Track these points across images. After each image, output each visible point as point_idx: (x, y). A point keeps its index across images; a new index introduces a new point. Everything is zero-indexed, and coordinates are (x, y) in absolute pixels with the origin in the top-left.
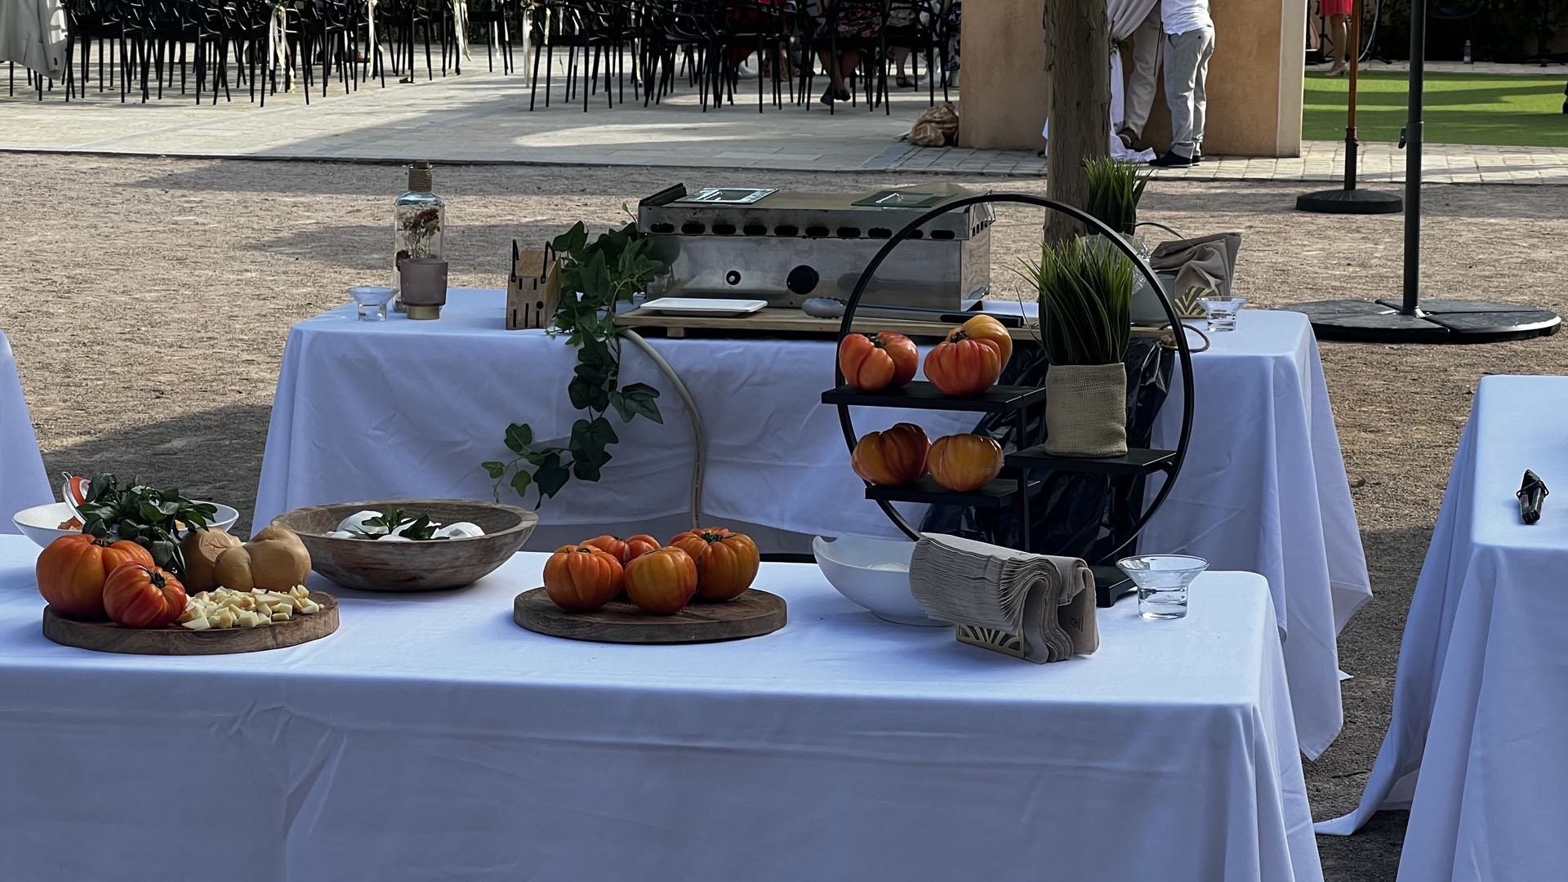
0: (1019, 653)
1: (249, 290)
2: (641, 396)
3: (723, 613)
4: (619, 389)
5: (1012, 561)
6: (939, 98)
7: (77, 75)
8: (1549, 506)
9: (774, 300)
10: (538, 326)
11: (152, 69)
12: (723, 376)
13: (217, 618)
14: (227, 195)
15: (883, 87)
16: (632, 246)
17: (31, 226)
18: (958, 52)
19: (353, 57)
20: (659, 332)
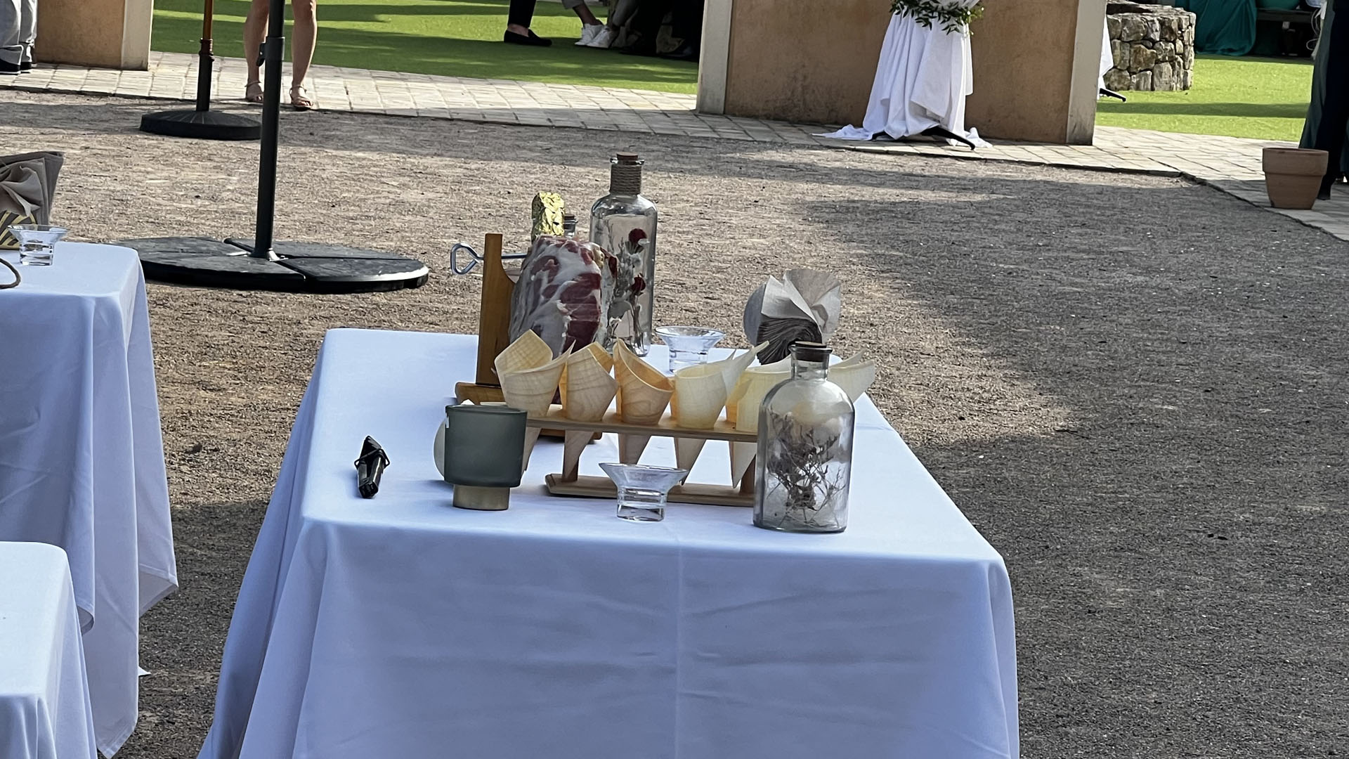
8: (388, 478)
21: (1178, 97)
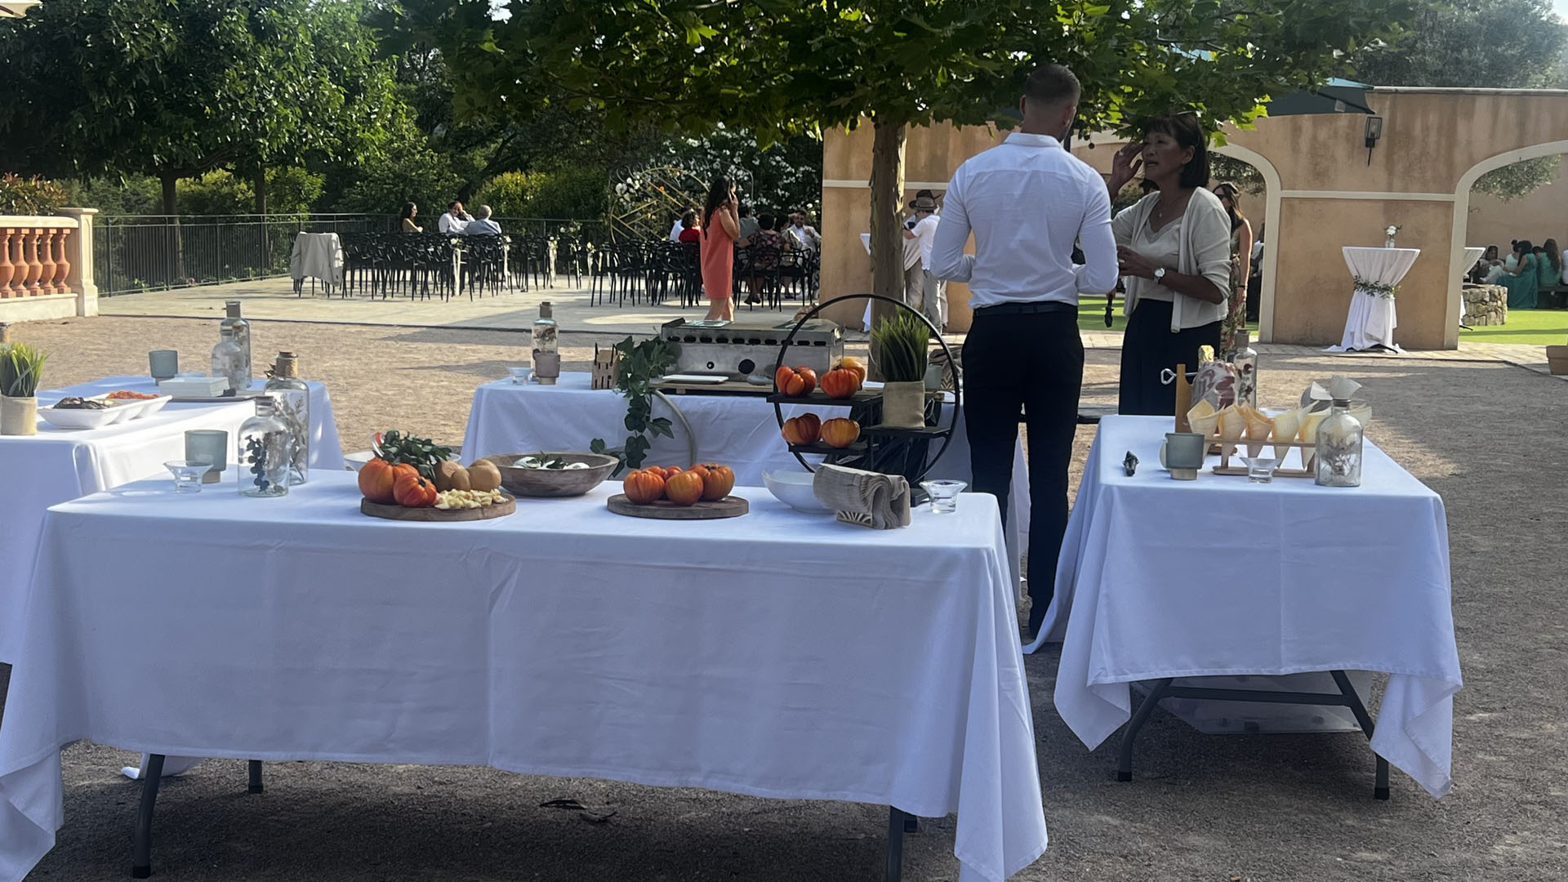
0: (873, 525)
1: (444, 391)
2: (662, 424)
3: (715, 505)
4: (651, 421)
5: (867, 476)
6: (807, 304)
7: (348, 285)
8: (1138, 468)
9: (732, 377)
10: (608, 388)
11: (388, 284)
12: (705, 414)
13: (453, 503)
14: (430, 344)
15: (778, 297)
16: (657, 348)
17: (326, 358)
18: (817, 280)
19: (495, 279)
20: (672, 392)
21: (1499, 327)
